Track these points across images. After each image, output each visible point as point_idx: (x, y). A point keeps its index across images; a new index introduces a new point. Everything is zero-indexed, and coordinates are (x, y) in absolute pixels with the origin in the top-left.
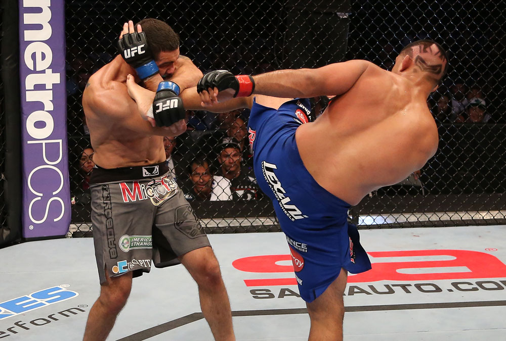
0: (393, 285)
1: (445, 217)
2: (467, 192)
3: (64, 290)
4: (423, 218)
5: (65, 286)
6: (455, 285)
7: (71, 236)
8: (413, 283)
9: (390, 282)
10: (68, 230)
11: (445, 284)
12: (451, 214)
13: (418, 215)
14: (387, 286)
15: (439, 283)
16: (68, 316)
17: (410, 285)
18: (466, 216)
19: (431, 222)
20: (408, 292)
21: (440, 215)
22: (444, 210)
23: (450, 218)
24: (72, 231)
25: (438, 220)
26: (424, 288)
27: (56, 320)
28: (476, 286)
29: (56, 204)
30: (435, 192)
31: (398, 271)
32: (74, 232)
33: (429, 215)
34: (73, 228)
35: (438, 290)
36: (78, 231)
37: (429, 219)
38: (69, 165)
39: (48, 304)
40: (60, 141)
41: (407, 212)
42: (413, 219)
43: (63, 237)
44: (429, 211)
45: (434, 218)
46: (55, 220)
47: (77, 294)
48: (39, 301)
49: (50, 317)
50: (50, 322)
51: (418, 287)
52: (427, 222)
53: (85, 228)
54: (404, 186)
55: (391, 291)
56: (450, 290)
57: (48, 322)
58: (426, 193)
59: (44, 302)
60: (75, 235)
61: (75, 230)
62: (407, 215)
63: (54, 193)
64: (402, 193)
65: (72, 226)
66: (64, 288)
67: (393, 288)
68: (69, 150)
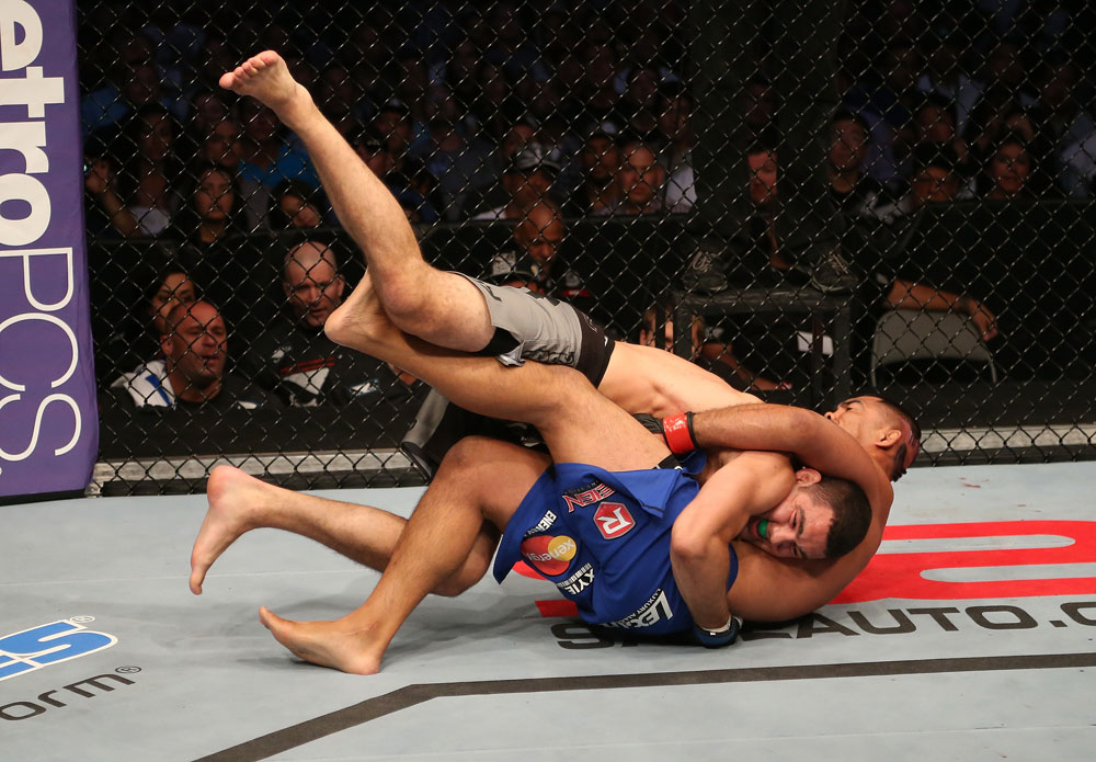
0: (913, 611)
1: (1047, 438)
3: (80, 629)
4: (990, 441)
5: (83, 619)
6: (1070, 609)
7: (99, 492)
8: (963, 604)
9: (904, 604)
10: (90, 478)
11: (1044, 608)
12: (1062, 430)
13: (978, 433)
14: (897, 614)
15: (1027, 604)
16: (89, 695)
17: (954, 610)
19: (1011, 449)
20: (949, 626)
21: (1033, 431)
22: (1045, 419)
23: (1061, 440)
24: (101, 480)
25: (1029, 444)
26: (990, 616)
27: (59, 704)
29: (59, 413)
30: (1021, 374)
31: (926, 574)
32: (105, 483)
33: (1006, 433)
34: (104, 474)
35: (1027, 622)
36: (117, 479)
37: (1005, 443)
38: (92, 312)
39: (38, 666)
40: (69, 251)
41: (949, 425)
42: (964, 442)
43: (79, 494)
44: (1005, 423)
45: (1019, 440)
46: (58, 452)
47: (114, 640)
48: (16, 658)
49: (44, 697)
50: (44, 710)
51: (975, 613)
52: (1001, 449)
53: (133, 472)
54: (941, 360)
55: (907, 627)
56: (1058, 624)
57: (40, 710)
58: (1000, 375)
59: (27, 661)
60: (109, 490)
61: (108, 478)
62: (949, 434)
63: (55, 384)
64: (936, 377)
65: (102, 467)
66: (79, 624)
67: (913, 618)
68: (91, 276)
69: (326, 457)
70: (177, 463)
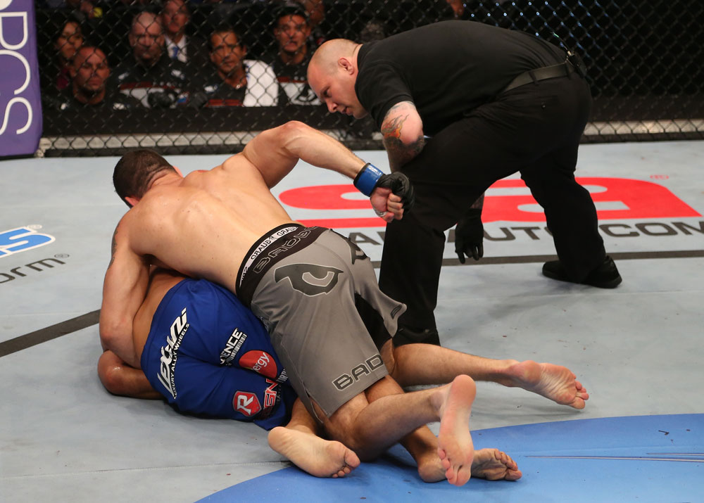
0: (513, 229)
1: (592, 130)
2: (625, 92)
3: (33, 232)
5: (35, 226)
6: (604, 228)
7: (42, 155)
8: (542, 224)
9: (509, 224)
10: (37, 147)
12: (600, 126)
14: (505, 230)
16: (39, 270)
17: (537, 228)
18: (622, 129)
20: (534, 237)
23: (599, 132)
24: (44, 148)
27: (22, 275)
28: (635, 230)
29: (19, 108)
31: (520, 208)
32: (46, 150)
34: (45, 145)
36: (53, 148)
38: (38, 50)
39: (10, 253)
40: (24, 15)
43: (31, 156)
46: (19, 132)
47: (53, 239)
49: (14, 271)
50: (14, 278)
53: (62, 144)
55: (510, 237)
57: (11, 278)
59: (3, 250)
60: (49, 154)
61: (48, 147)
63: (17, 92)
65: (44, 141)
66: (33, 230)
67: (514, 232)
68: (38, 29)
69: (174, 137)
70: (88, 139)
